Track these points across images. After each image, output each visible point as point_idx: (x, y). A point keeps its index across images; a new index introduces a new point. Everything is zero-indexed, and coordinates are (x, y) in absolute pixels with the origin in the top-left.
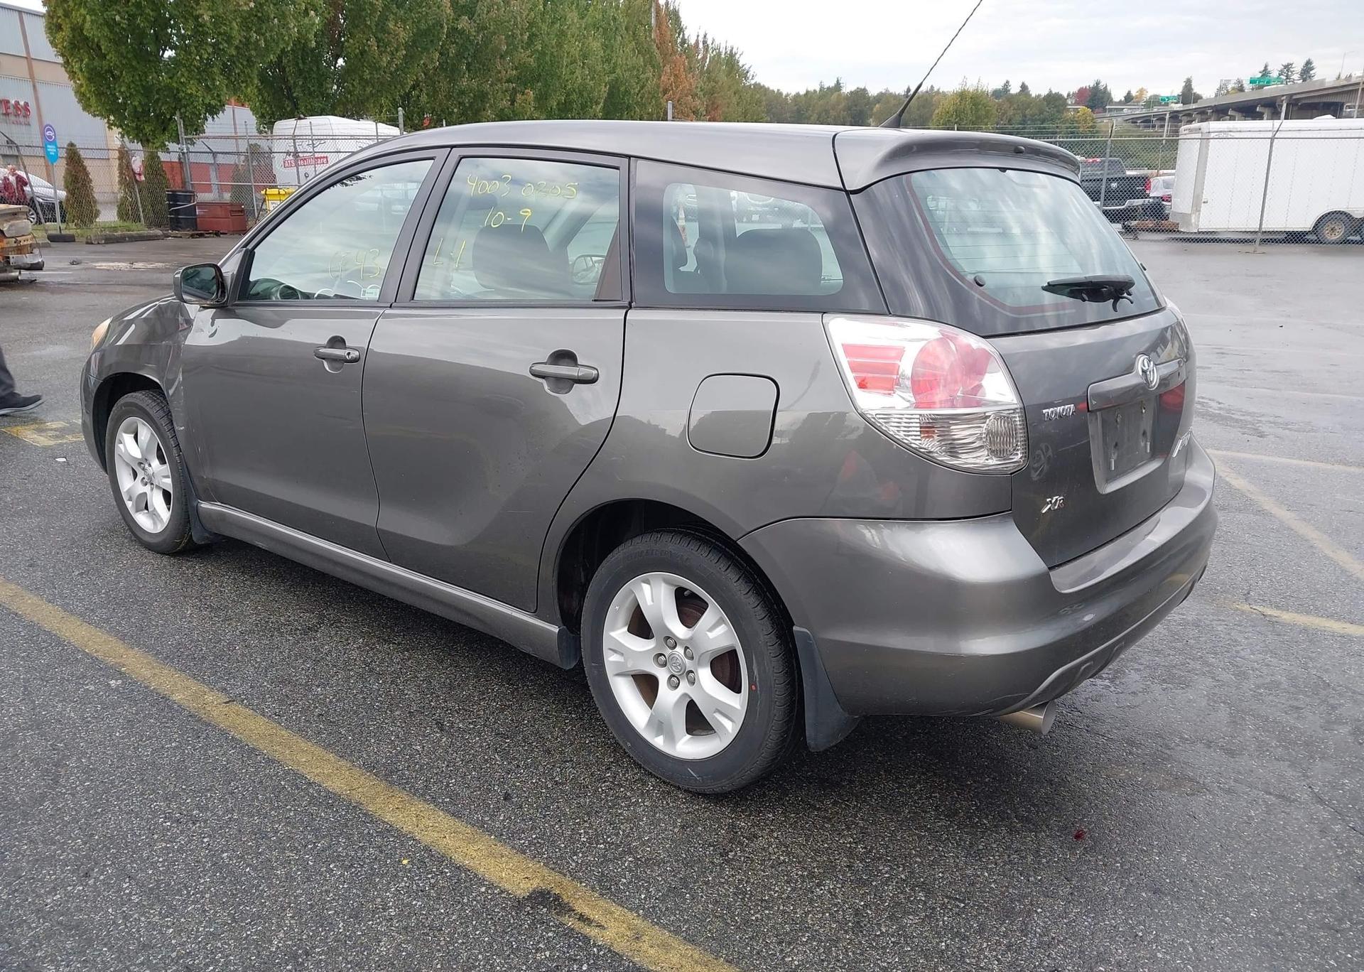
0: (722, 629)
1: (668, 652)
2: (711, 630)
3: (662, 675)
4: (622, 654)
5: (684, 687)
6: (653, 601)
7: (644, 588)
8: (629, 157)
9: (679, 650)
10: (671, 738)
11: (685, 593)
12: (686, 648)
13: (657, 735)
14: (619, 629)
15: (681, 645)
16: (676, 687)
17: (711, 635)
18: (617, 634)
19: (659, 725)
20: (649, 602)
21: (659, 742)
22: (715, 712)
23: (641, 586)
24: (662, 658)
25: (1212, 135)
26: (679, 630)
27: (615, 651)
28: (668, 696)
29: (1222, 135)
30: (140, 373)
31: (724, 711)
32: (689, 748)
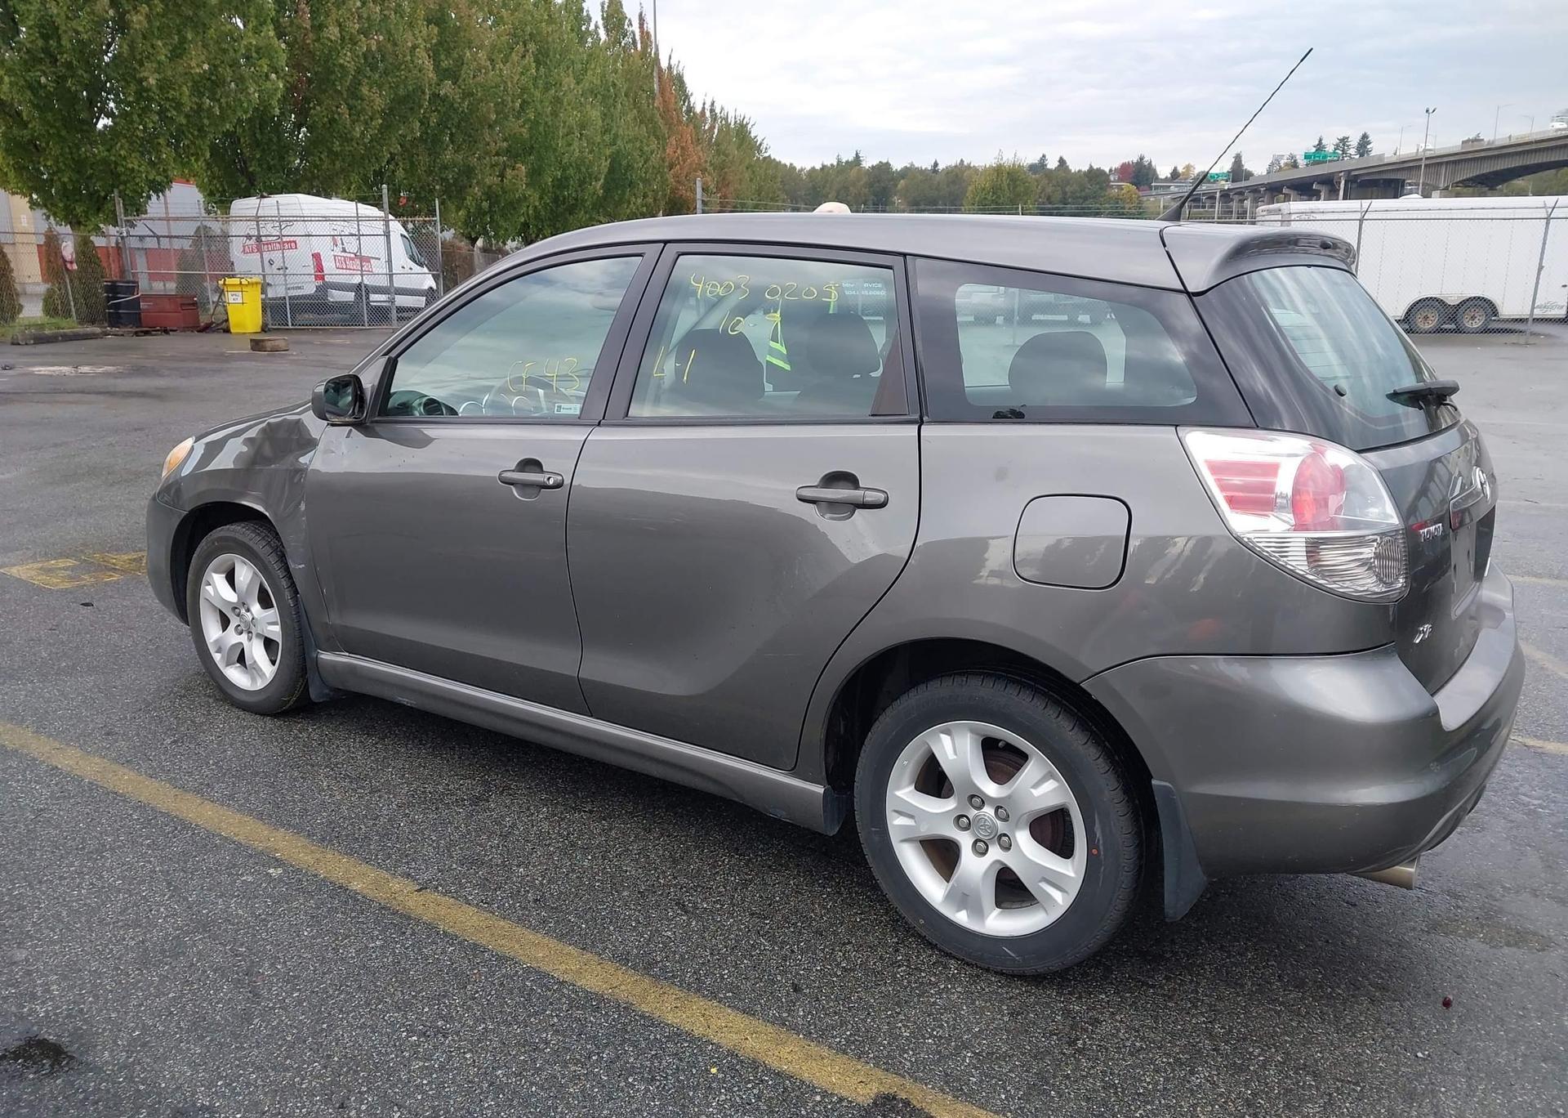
0: (1050, 785)
1: (972, 813)
2: (1036, 785)
3: (965, 840)
4: (911, 817)
5: (995, 853)
6: (956, 754)
7: (943, 740)
8: (905, 255)
9: (988, 811)
10: (978, 912)
11: (1000, 744)
12: (997, 808)
13: (958, 911)
14: (904, 787)
15: (991, 805)
16: (984, 853)
17: (1036, 792)
18: (903, 793)
19: (962, 898)
20: (951, 756)
21: (962, 918)
22: (1040, 881)
23: (939, 736)
24: (965, 819)
25: (1293, 217)
26: (991, 789)
27: (900, 813)
28: (974, 866)
29: (1304, 217)
30: (237, 502)
31: (1055, 881)
32: (1001, 924)
